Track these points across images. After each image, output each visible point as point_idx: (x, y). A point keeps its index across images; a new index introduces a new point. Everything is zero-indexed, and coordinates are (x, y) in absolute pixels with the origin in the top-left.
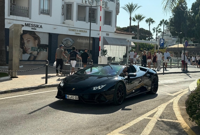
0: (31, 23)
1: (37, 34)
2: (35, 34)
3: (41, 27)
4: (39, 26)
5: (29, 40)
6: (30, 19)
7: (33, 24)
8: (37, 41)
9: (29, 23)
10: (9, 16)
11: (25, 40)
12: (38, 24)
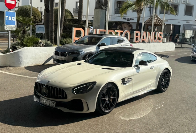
0: (127, 17)
1: (130, 23)
2: (130, 24)
3: (133, 19)
4: (132, 19)
5: (125, 27)
6: (126, 15)
7: (128, 18)
8: (130, 28)
9: (125, 17)
10: (114, 14)
11: (123, 27)
12: (131, 18)
